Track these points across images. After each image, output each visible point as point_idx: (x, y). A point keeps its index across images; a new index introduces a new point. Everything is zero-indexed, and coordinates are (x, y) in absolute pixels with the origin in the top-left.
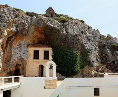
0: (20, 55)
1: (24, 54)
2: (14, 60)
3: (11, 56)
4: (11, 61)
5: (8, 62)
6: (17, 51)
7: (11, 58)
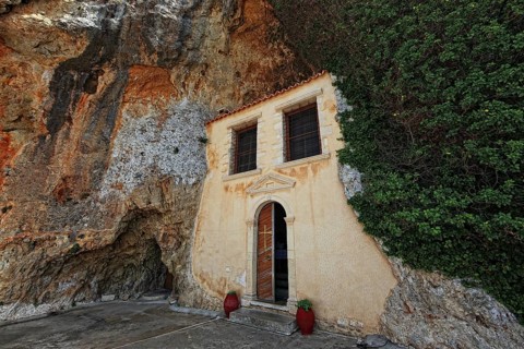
0: (150, 161)
1: (177, 151)
2: (120, 186)
3: (104, 166)
4: (102, 194)
5: (84, 196)
6: (136, 141)
7: (100, 177)
